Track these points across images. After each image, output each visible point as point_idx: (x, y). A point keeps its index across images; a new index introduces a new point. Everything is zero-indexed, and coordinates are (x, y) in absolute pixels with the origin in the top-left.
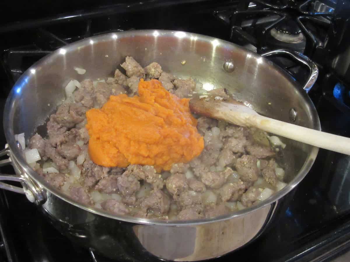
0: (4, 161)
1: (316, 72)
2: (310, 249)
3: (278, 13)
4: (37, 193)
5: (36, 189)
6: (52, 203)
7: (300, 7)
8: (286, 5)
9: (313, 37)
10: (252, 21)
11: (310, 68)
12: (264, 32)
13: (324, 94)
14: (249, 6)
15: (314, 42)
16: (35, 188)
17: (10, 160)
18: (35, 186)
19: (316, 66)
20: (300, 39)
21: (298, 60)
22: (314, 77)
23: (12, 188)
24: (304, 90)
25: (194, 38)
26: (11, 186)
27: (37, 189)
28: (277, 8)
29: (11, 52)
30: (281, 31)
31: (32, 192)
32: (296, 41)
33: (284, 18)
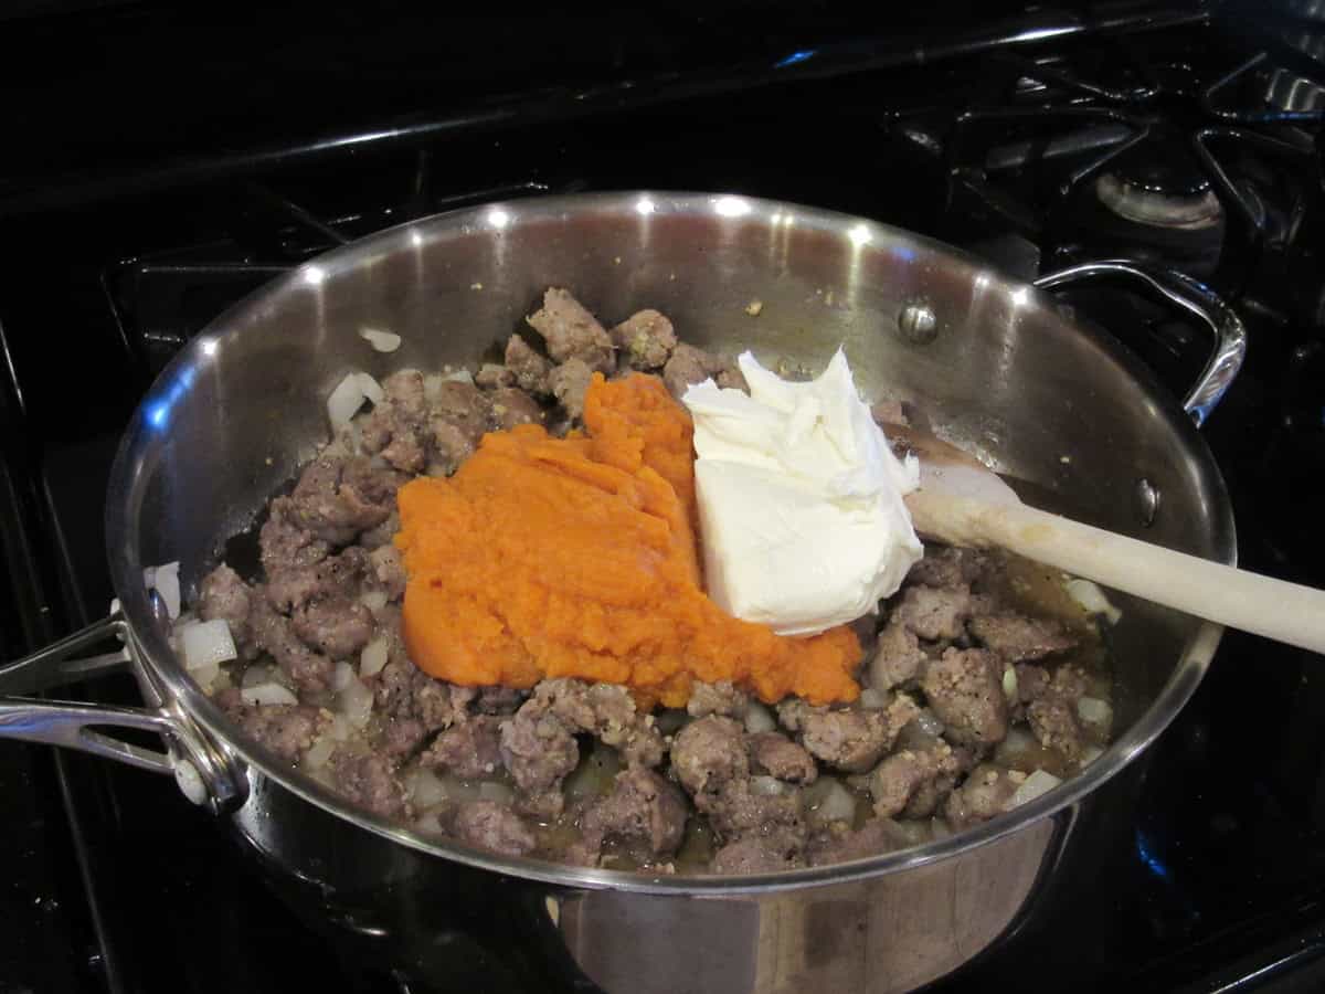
0: (106, 661)
1: (1237, 345)
3: (1124, 118)
5: (210, 757)
7: (1209, 93)
8: (1154, 88)
10: (1028, 146)
11: (1216, 330)
12: (1067, 188)
16: (208, 755)
17: (126, 655)
18: (212, 751)
19: (1238, 321)
20: (1205, 213)
22: (1230, 360)
23: (129, 754)
24: (1186, 411)
25: (783, 218)
26: (127, 746)
27: (214, 759)
28: (1119, 96)
29: (145, 271)
30: (1135, 184)
31: (197, 767)
32: (1194, 221)
33: (1146, 134)
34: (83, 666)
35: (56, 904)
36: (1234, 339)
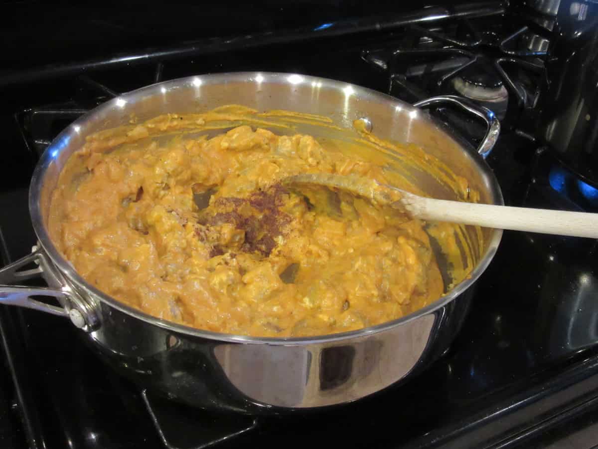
0: (32, 272)
2: (507, 408)
3: (465, 53)
4: (87, 312)
7: (502, 44)
8: (478, 41)
10: (424, 66)
12: (440, 82)
13: (534, 181)
16: (84, 305)
17: (41, 269)
18: (85, 302)
20: (501, 95)
21: (468, 111)
24: (479, 154)
25: (317, 84)
27: (87, 307)
28: (464, 44)
29: (36, 113)
30: (471, 82)
31: (80, 311)
32: (496, 99)
33: (475, 60)
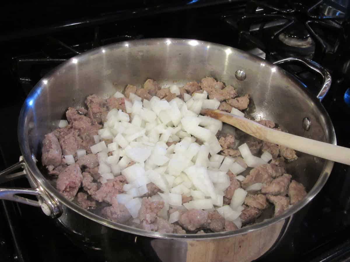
1: (329, 80)
3: (287, 18)
4: (53, 206)
5: (51, 202)
6: (66, 214)
7: (308, 11)
8: (294, 10)
9: (322, 41)
10: (260, 25)
11: (323, 77)
12: (273, 37)
14: (257, 10)
15: (323, 47)
17: (24, 172)
18: (51, 199)
19: (328, 73)
20: (308, 43)
22: (327, 85)
23: (28, 201)
24: (317, 98)
26: (27, 199)
27: (53, 202)
29: (20, 61)
30: (289, 35)
31: (48, 205)
33: (293, 22)
34: (13, 176)
35: (4, 243)
36: (328, 79)
